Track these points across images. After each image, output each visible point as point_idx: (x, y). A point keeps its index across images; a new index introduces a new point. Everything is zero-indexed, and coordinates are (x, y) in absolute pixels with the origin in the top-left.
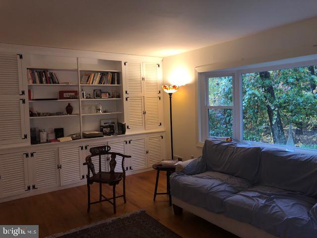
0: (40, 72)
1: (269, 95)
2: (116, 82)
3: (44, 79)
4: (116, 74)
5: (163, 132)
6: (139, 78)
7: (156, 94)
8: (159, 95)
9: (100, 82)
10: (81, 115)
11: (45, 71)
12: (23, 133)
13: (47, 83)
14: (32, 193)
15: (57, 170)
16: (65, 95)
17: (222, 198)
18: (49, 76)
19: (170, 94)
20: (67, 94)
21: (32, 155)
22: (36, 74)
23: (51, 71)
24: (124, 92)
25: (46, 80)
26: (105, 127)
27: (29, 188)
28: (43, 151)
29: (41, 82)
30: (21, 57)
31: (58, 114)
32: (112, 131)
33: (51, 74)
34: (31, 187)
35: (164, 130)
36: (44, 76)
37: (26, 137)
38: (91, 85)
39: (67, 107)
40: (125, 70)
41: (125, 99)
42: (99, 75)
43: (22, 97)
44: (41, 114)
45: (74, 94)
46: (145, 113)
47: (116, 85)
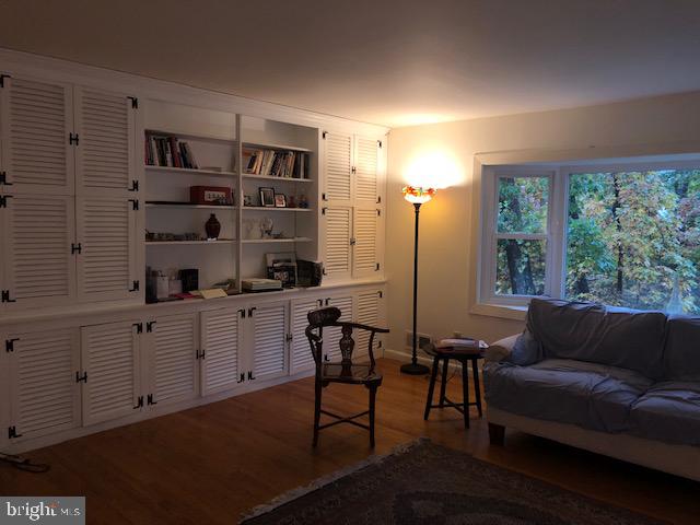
0: (161, 140)
1: (513, 215)
2: (302, 174)
3: (169, 156)
4: (302, 156)
5: (383, 283)
6: (346, 168)
7: (372, 205)
8: (379, 206)
9: (273, 171)
10: (242, 241)
11: (171, 138)
12: (132, 279)
13: (174, 166)
14: (147, 413)
15: (196, 362)
16: (209, 196)
17: (627, 403)
18: (179, 150)
19: (417, 206)
20: (212, 193)
21: (149, 328)
22: (154, 143)
23: (183, 141)
24: (320, 197)
25: (173, 158)
26: (277, 270)
27: (141, 402)
28: (173, 319)
29: (163, 163)
30: (135, 104)
31: (188, 237)
32: (292, 279)
33: (183, 146)
34: (145, 401)
35: (383, 280)
36: (168, 149)
37: (136, 286)
38: (257, 176)
39: (208, 223)
40: (324, 149)
41: (320, 211)
42: (272, 157)
43: (134, 195)
44: (156, 236)
45: (224, 194)
46: (353, 243)
47: (301, 180)
